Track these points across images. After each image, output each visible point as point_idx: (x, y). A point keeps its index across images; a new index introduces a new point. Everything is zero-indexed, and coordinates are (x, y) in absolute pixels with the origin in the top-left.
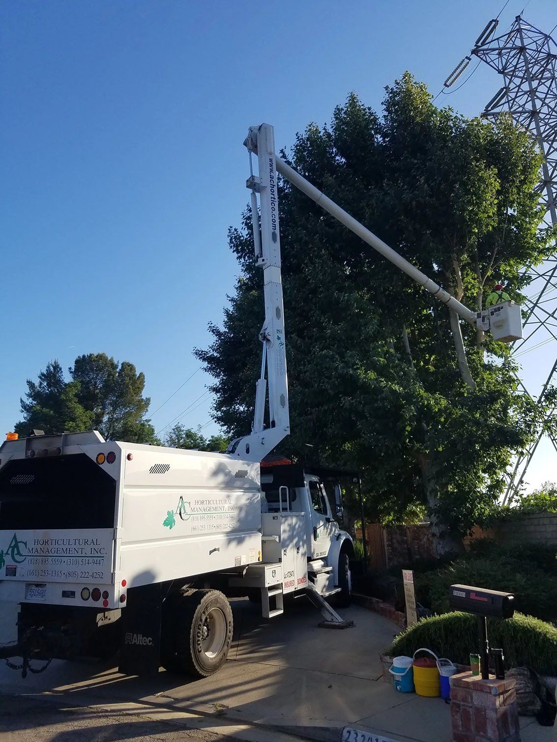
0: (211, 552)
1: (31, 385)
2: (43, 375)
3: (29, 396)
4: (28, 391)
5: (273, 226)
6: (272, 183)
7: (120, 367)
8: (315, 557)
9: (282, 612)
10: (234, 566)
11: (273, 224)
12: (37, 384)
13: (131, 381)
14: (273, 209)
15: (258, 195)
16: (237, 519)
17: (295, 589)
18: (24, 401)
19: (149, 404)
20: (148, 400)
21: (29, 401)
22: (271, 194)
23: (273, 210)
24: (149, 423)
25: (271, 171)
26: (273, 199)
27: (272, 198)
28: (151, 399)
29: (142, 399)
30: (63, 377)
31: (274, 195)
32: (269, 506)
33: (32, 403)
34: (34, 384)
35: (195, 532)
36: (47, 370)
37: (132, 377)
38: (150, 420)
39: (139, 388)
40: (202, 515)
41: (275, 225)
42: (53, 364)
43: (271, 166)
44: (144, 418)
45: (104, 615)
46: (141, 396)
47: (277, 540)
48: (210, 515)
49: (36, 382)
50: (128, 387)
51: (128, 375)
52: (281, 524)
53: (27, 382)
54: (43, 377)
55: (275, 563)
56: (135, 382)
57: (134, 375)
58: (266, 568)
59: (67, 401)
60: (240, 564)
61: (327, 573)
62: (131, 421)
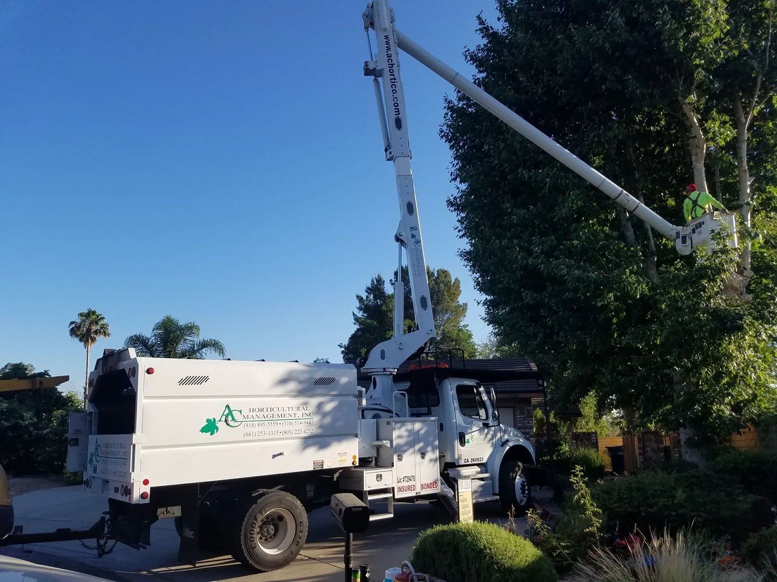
0: (274, 456)
1: (360, 298)
2: (368, 288)
3: (360, 309)
4: (358, 305)
5: (395, 112)
6: (390, 63)
7: (436, 275)
8: (462, 462)
9: (391, 516)
10: (313, 469)
11: (395, 109)
12: (365, 298)
13: (446, 288)
14: (394, 91)
15: (380, 79)
16: (318, 426)
17: (416, 494)
18: (356, 314)
19: (466, 309)
20: (466, 305)
21: (360, 314)
22: (390, 75)
23: (394, 93)
24: (467, 328)
25: (388, 49)
26: (393, 81)
27: (391, 79)
28: (468, 304)
29: (459, 305)
30: (385, 289)
31: (393, 75)
32: (411, 411)
33: (363, 316)
34: (362, 298)
35: (249, 438)
36: (371, 284)
37: (447, 284)
38: (467, 325)
39: (454, 294)
40: (260, 422)
41: (398, 109)
42: (377, 277)
43: (387, 43)
44: (462, 324)
45: (167, 509)
46: (458, 302)
47: (389, 445)
48: (275, 421)
49: (364, 295)
50: (443, 294)
51: (443, 282)
52: (394, 429)
53: (357, 296)
54: (369, 290)
55: (382, 467)
56: (450, 288)
57: (450, 282)
58: (365, 472)
59: (387, 311)
60: (323, 467)
61: (482, 479)
62: (449, 327)
